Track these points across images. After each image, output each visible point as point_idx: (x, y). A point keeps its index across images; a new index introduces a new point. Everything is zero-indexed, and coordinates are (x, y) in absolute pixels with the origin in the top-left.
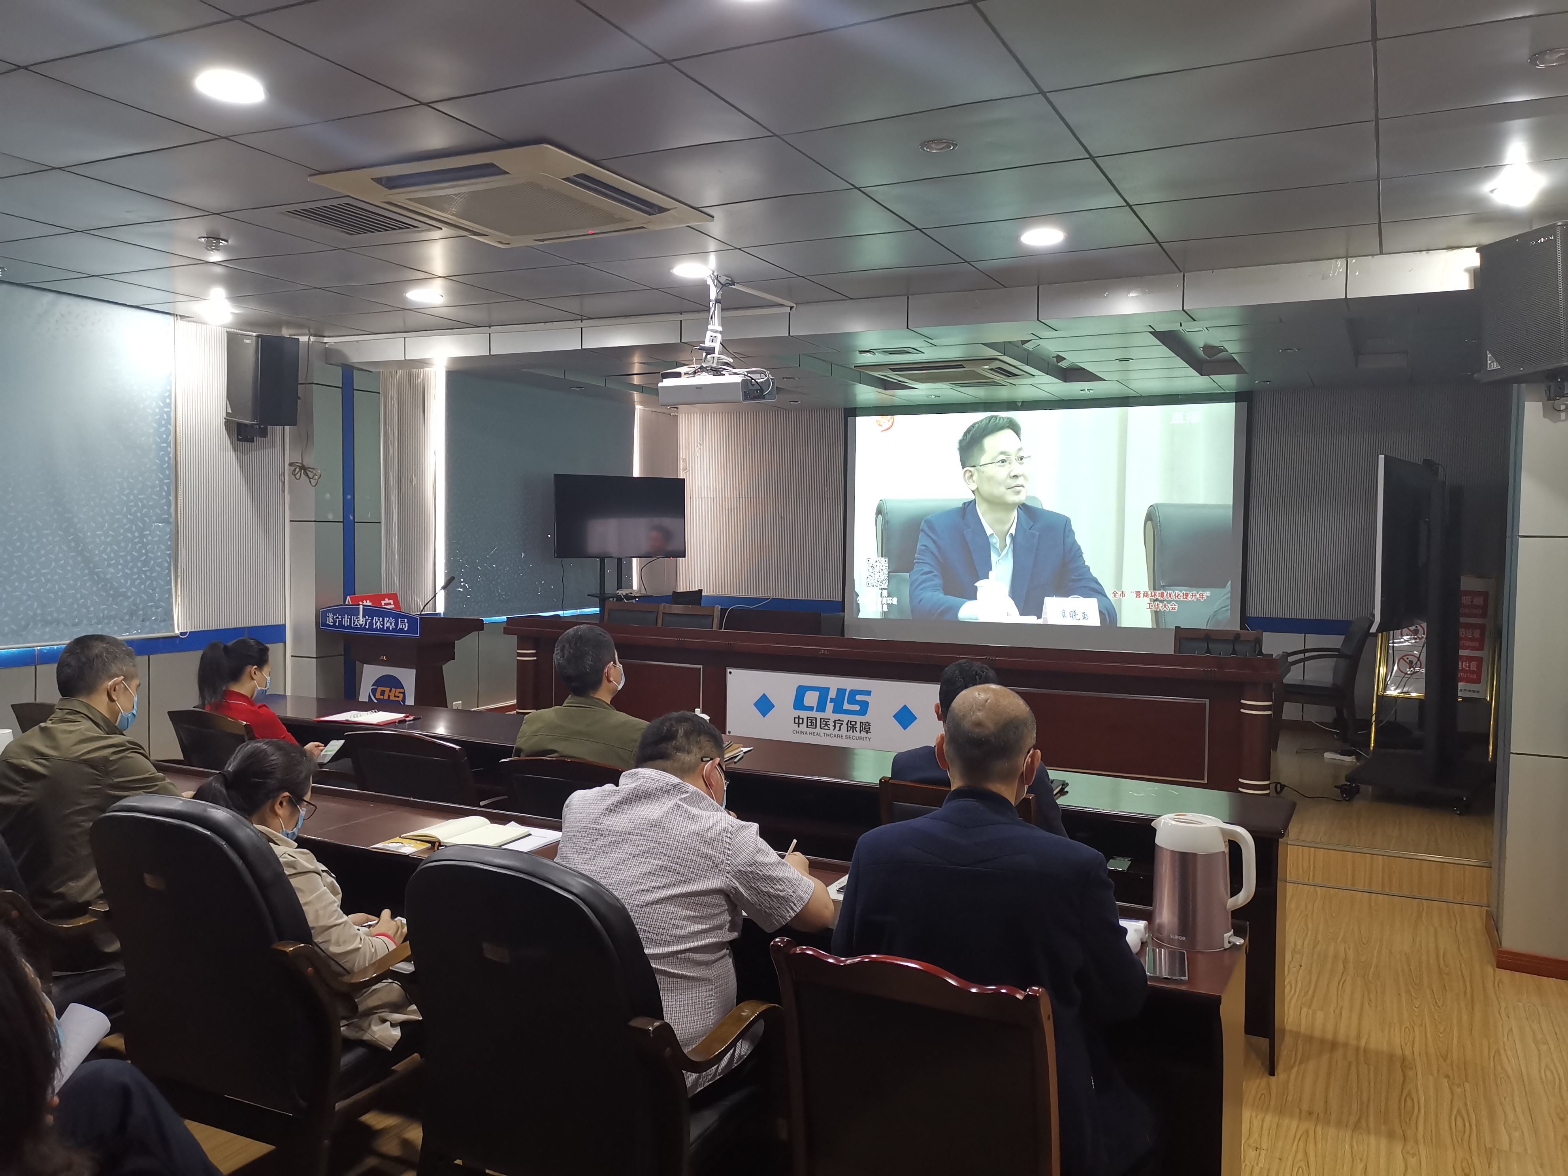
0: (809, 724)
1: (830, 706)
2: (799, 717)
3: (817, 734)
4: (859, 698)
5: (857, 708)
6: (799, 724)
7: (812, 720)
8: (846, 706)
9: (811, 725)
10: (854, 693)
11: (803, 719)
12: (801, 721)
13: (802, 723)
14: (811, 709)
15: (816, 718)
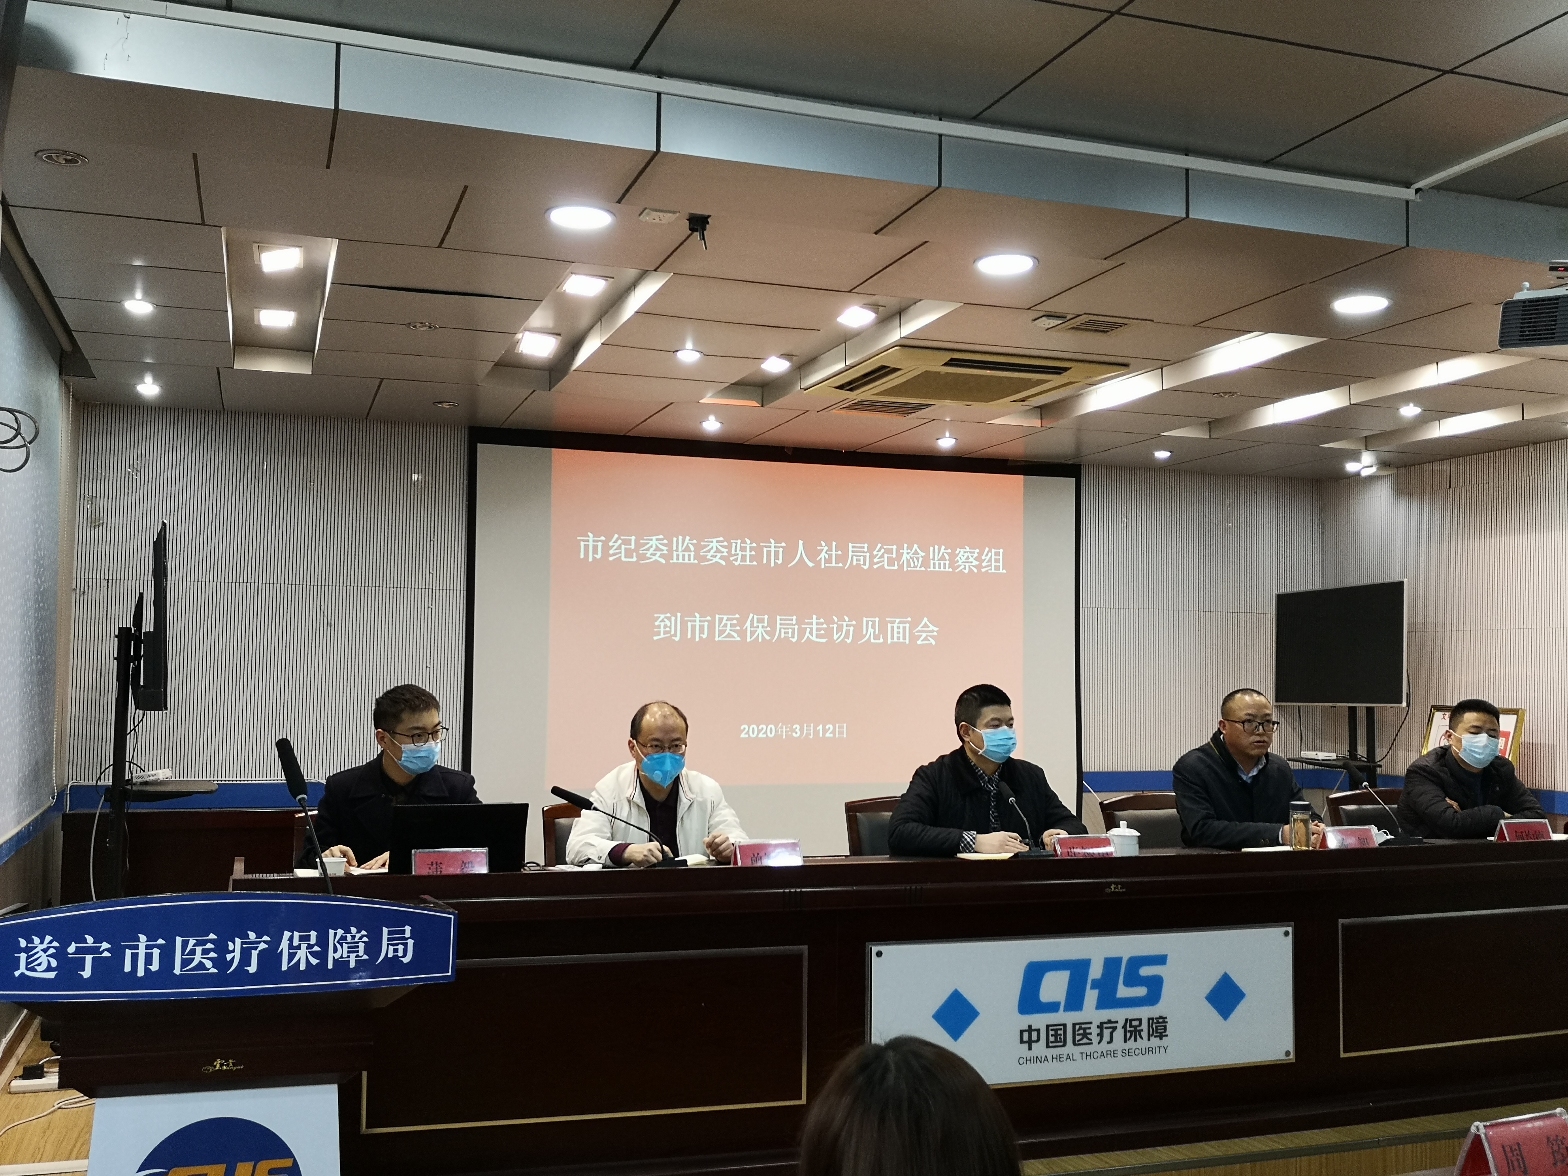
0: (1052, 1039)
1: (1091, 996)
2: (1030, 1029)
3: (1068, 1057)
4: (1146, 971)
5: (1141, 991)
6: (1030, 1042)
7: (1056, 1031)
8: (1123, 992)
9: (1056, 1041)
10: (1137, 962)
11: (1038, 1031)
12: (1034, 1035)
13: (1038, 1040)
14: (1053, 1007)
15: (1065, 1025)
